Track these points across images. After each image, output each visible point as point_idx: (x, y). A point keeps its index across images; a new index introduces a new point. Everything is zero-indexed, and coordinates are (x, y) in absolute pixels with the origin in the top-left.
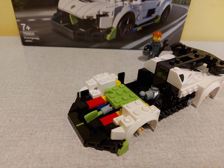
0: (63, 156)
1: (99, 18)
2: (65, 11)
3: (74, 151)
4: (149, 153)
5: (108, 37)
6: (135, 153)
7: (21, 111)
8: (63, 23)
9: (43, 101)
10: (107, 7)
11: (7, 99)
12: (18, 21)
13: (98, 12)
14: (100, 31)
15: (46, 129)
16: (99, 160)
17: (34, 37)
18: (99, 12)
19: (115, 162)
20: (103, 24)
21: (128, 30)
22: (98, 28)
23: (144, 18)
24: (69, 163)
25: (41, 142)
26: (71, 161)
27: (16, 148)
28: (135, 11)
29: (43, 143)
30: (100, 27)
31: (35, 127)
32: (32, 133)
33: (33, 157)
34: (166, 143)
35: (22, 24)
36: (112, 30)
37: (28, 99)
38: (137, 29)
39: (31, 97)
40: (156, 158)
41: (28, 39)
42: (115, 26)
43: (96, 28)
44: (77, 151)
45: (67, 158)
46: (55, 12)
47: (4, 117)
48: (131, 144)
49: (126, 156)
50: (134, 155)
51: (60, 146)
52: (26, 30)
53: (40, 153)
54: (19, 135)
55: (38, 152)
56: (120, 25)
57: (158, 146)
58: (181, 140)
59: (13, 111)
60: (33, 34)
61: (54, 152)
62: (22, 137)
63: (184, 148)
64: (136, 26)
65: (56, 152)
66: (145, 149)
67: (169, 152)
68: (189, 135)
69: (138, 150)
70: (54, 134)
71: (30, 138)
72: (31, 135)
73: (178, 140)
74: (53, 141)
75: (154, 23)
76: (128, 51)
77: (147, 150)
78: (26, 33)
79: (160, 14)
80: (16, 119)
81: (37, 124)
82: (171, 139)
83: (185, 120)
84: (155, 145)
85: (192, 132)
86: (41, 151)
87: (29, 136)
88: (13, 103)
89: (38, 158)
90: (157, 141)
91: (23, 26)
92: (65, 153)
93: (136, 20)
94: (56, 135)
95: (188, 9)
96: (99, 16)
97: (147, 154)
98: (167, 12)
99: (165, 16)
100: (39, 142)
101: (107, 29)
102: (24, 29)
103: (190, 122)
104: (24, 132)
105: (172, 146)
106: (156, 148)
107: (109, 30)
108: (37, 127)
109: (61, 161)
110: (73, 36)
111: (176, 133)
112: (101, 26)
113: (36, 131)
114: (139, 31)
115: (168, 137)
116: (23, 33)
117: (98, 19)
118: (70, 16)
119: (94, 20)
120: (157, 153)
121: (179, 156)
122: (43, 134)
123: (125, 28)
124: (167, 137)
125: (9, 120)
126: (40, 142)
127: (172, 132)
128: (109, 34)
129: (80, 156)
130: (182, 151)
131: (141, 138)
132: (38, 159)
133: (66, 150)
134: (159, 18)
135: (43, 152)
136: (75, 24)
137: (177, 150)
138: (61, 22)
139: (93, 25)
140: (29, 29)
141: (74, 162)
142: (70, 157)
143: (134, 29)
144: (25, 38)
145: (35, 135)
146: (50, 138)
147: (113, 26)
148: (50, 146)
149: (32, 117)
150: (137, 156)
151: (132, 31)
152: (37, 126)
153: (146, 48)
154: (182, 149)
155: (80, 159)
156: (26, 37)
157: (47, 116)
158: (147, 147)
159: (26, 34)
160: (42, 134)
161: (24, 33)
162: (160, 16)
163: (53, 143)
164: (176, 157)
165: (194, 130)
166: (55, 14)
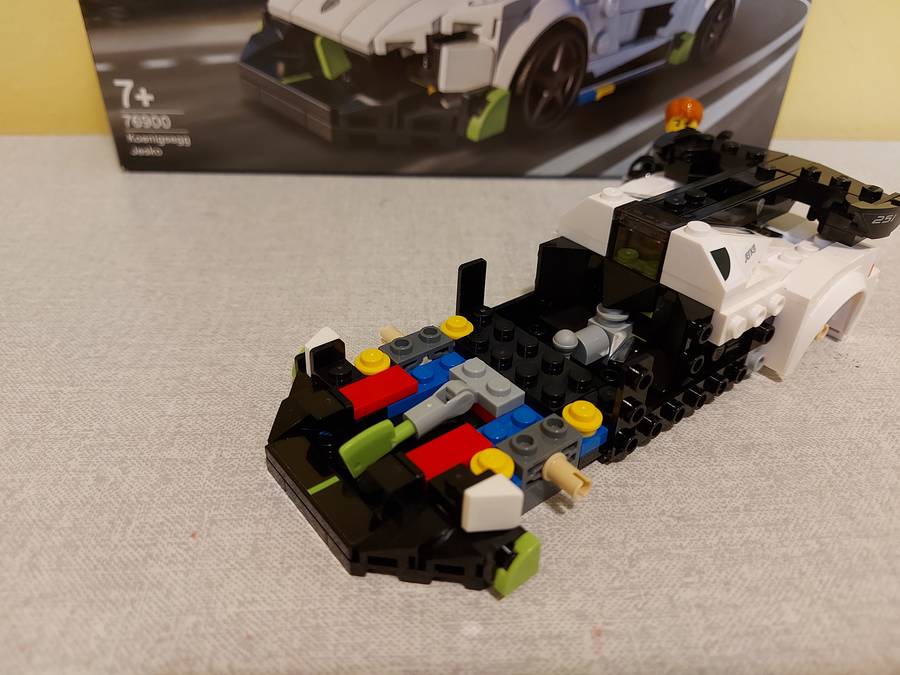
0: (336, 624)
1: (436, 47)
2: (296, 22)
3: (382, 604)
4: (699, 606)
5: (475, 128)
6: (640, 606)
7: (141, 439)
8: (289, 73)
9: (230, 394)
10: (470, 4)
11: (77, 389)
12: (102, 67)
13: (434, 23)
14: (441, 106)
15: (253, 509)
16: (491, 638)
17: (169, 135)
18: (438, 22)
19: (562, 645)
20: (456, 73)
21: (559, 95)
22: (431, 90)
23: (623, 45)
24: (365, 654)
25: (237, 566)
26: (373, 646)
27: (133, 595)
28: (588, 15)
29: (247, 570)
30: (443, 86)
31: (205, 502)
32: (195, 529)
33: (212, 630)
34: (768, 563)
35: (118, 83)
36: (493, 98)
37: (165, 388)
38: (595, 94)
39: (179, 378)
40: (733, 626)
41: (142, 145)
42: (503, 80)
43: (426, 89)
44: (395, 604)
45: (356, 632)
46: (256, 26)
47: (73, 464)
48: (620, 568)
49: (608, 621)
50: (640, 614)
51: (318, 584)
52: (136, 104)
53: (237, 615)
54: (142, 536)
55: (232, 609)
56: (523, 78)
57: (733, 576)
58: (830, 547)
59: (108, 436)
60: (163, 121)
61: (297, 609)
62: (155, 545)
63: (845, 581)
64: (592, 80)
65: (306, 608)
66: (681, 587)
67: (783, 600)
68: (860, 528)
69: (653, 595)
70: (292, 534)
71: (190, 548)
72: (193, 536)
73: (817, 546)
74: (288, 560)
75: (667, 63)
76: (554, 185)
77: (688, 594)
78: (135, 118)
79: (692, 27)
80: (125, 472)
81: (215, 491)
82: (784, 543)
83: (833, 463)
84: (724, 574)
85: (868, 515)
86: (241, 604)
87: (184, 543)
88: (104, 403)
89: (232, 636)
90: (727, 555)
91: (121, 88)
92: (343, 612)
93: (591, 56)
94: (299, 534)
95: (807, 3)
96: (436, 40)
97: (694, 612)
98: (720, 17)
99: (712, 35)
100: (228, 566)
101: (469, 93)
102: (126, 102)
103: (855, 473)
104: (162, 523)
105: (796, 575)
106: (726, 584)
107: (476, 100)
108: (213, 503)
109: (331, 648)
110: (328, 126)
111: (803, 518)
112: (444, 84)
113: (213, 522)
114: (604, 98)
115: (774, 535)
116: (123, 120)
117: (433, 55)
118: (318, 42)
119: (417, 58)
120: (735, 606)
121: (830, 617)
122: (243, 534)
123: (544, 88)
124: (768, 537)
125: (94, 475)
126: (235, 569)
127: (786, 515)
128: (478, 115)
129: (408, 624)
130: (840, 596)
131: (657, 544)
132: (232, 640)
133: (346, 598)
134: (688, 44)
135: (251, 608)
136: (339, 78)
137: (819, 590)
138: (281, 68)
139: (413, 80)
140: (146, 104)
141: (386, 648)
142: (366, 628)
143: (584, 92)
144: (130, 138)
145: (208, 535)
146: (276, 547)
147: (496, 83)
148: (278, 581)
149: (190, 462)
150: (653, 622)
151: (572, 100)
152: (215, 500)
153: (638, 167)
154: (838, 586)
155: (412, 637)
156: (136, 134)
157: (253, 459)
158: (690, 580)
159: (135, 122)
160: (240, 530)
161: (127, 117)
162: (690, 35)
163: (288, 570)
164: (818, 620)
165: (878, 506)
166: (255, 38)
